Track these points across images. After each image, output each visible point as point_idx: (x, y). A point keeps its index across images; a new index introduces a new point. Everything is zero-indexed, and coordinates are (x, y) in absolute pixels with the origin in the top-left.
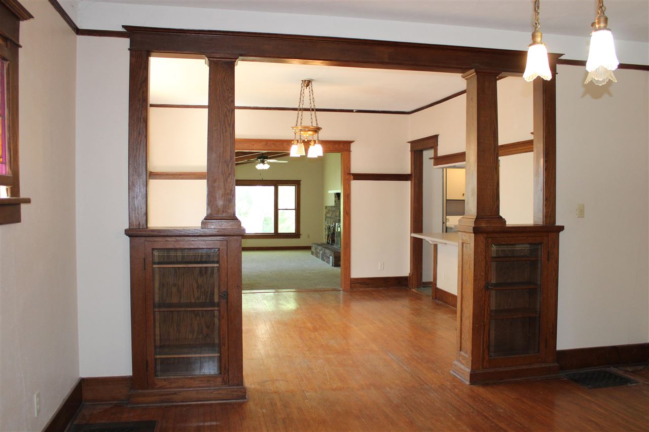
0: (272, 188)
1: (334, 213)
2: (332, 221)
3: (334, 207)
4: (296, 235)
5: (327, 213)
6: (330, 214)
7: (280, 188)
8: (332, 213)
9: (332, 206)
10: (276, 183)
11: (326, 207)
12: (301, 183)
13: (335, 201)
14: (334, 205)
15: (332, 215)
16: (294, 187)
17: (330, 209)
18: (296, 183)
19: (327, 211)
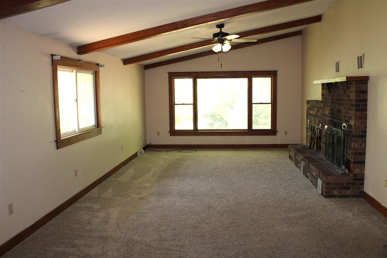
0: (245, 80)
1: (321, 112)
2: (317, 120)
3: (321, 102)
4: (272, 132)
5: (309, 109)
6: (313, 111)
7: (255, 80)
8: (318, 111)
9: (317, 101)
10: (250, 75)
11: (308, 102)
12: (278, 73)
13: (323, 95)
14: (320, 100)
15: (316, 113)
16: (270, 78)
17: (315, 104)
18: (272, 74)
19: (310, 106)
